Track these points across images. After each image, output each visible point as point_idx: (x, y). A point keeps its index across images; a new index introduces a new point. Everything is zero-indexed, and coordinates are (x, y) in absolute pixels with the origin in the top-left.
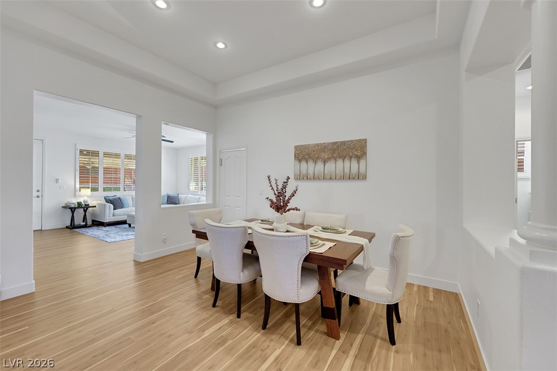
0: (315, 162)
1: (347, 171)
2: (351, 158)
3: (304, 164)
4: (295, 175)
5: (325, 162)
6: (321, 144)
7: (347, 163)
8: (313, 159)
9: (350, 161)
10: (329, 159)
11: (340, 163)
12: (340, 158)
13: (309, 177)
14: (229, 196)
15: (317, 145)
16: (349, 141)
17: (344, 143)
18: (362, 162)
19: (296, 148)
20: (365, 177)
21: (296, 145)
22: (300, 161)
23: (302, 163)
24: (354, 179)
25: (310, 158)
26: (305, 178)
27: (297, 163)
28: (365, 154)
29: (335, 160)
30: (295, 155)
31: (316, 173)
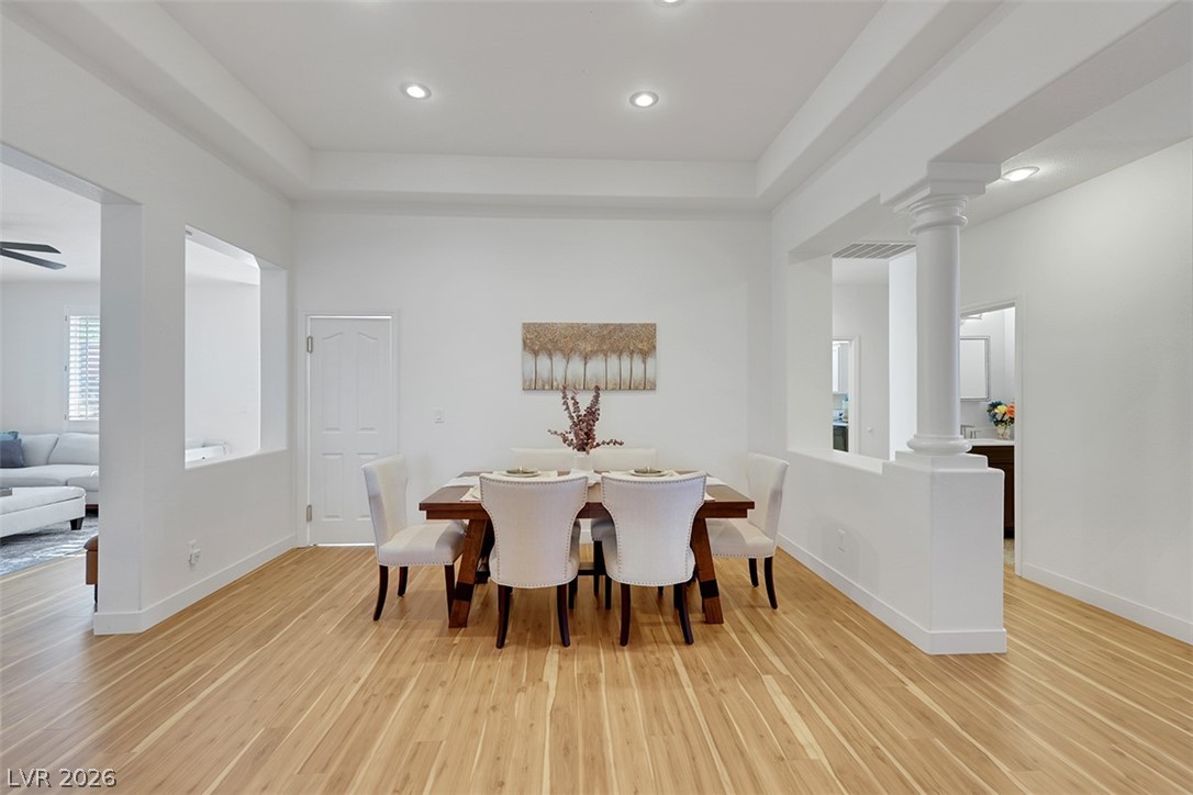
0: (568, 358)
1: (626, 375)
2: (632, 353)
3: (544, 361)
4: (524, 382)
5: (586, 358)
6: (579, 326)
7: (626, 362)
8: (562, 351)
9: (631, 358)
10: (594, 353)
11: (613, 360)
12: (614, 352)
13: (555, 384)
14: (337, 429)
15: (572, 326)
16: (628, 325)
17: (620, 327)
18: (650, 361)
19: (527, 327)
20: (653, 388)
21: (526, 322)
22: (536, 354)
23: (539, 358)
24: (636, 389)
25: (556, 350)
26: (547, 387)
27: (530, 357)
28: (654, 347)
29: (606, 355)
30: (524, 342)
31: (569, 377)
